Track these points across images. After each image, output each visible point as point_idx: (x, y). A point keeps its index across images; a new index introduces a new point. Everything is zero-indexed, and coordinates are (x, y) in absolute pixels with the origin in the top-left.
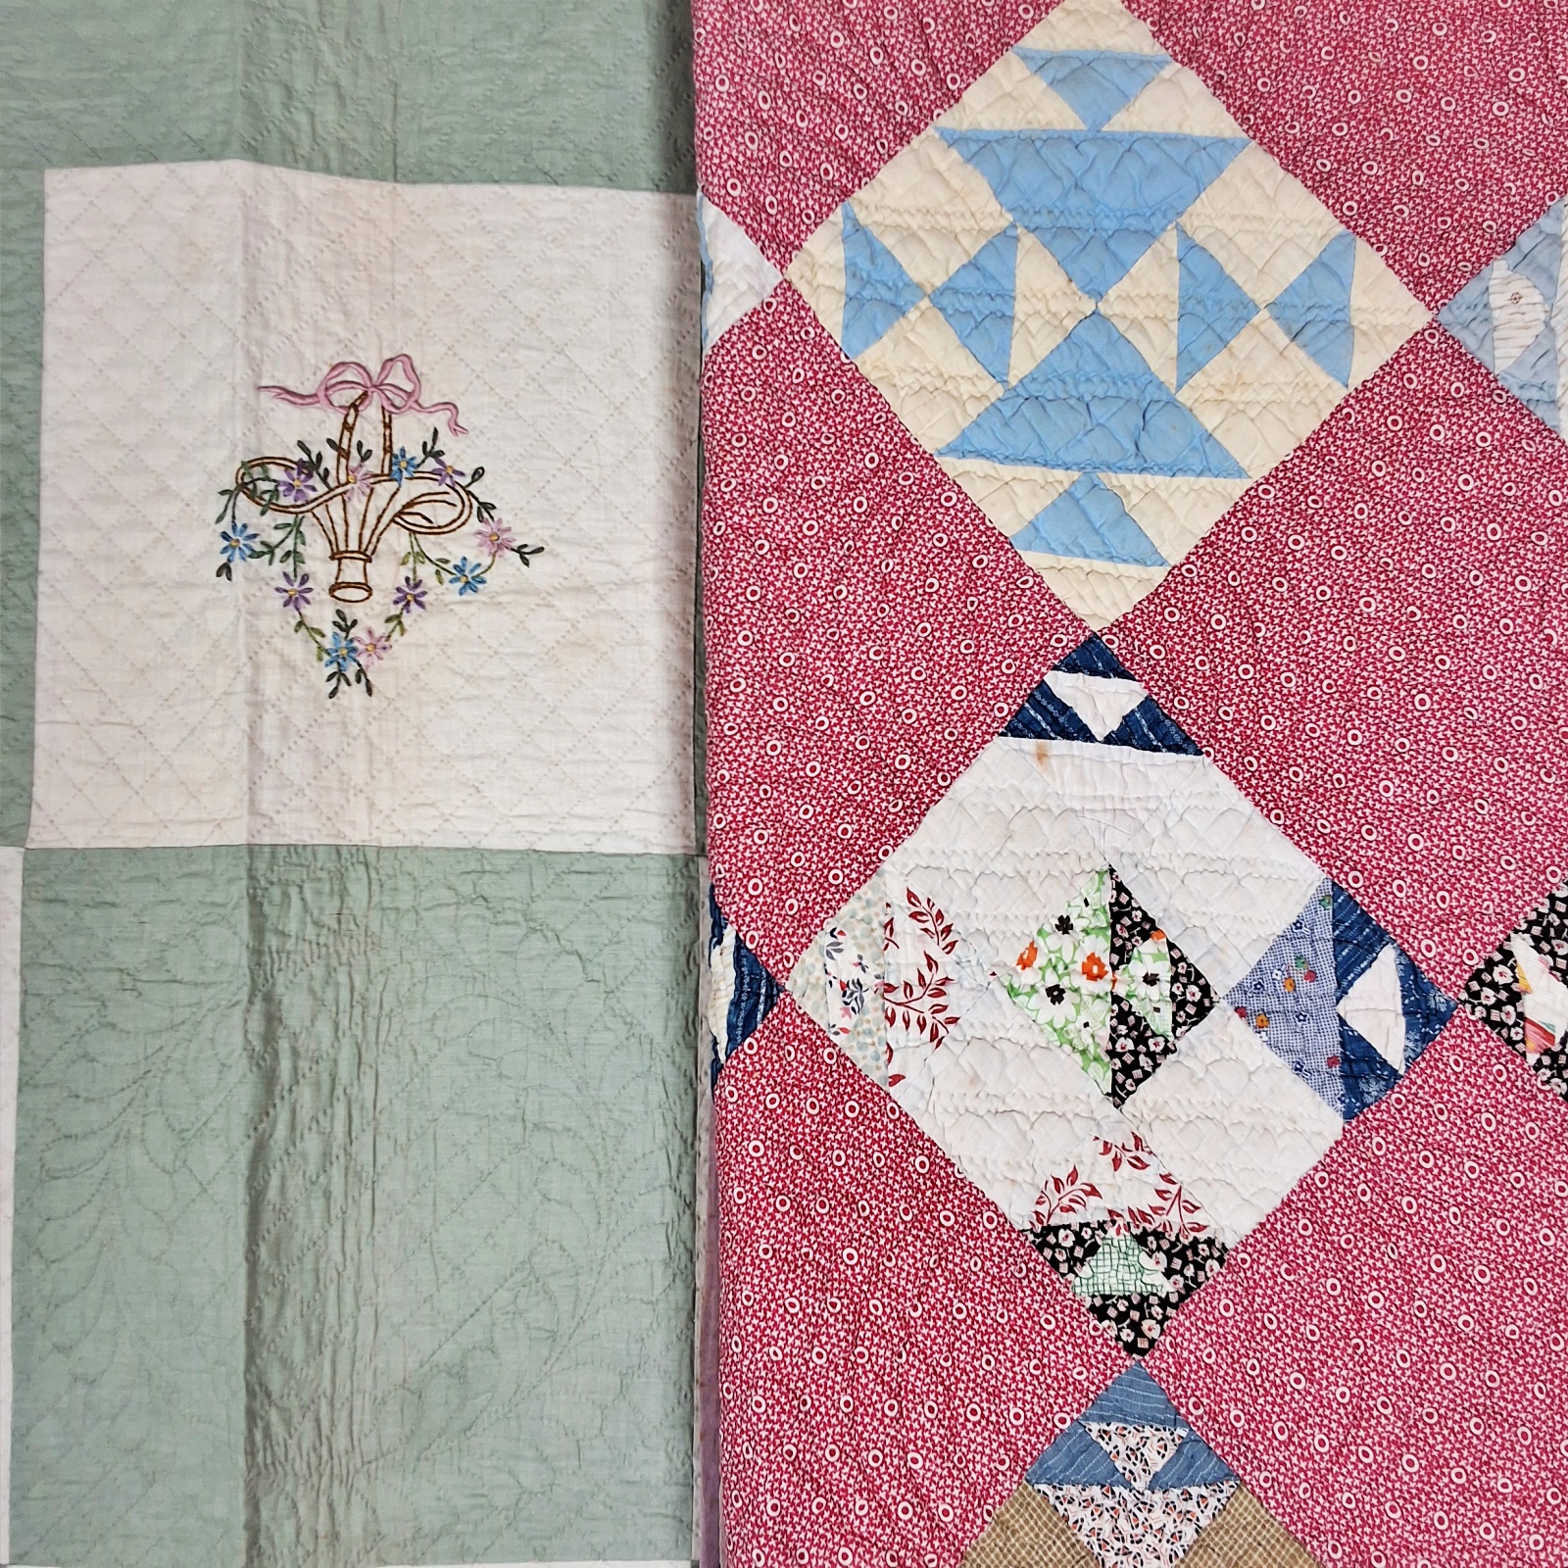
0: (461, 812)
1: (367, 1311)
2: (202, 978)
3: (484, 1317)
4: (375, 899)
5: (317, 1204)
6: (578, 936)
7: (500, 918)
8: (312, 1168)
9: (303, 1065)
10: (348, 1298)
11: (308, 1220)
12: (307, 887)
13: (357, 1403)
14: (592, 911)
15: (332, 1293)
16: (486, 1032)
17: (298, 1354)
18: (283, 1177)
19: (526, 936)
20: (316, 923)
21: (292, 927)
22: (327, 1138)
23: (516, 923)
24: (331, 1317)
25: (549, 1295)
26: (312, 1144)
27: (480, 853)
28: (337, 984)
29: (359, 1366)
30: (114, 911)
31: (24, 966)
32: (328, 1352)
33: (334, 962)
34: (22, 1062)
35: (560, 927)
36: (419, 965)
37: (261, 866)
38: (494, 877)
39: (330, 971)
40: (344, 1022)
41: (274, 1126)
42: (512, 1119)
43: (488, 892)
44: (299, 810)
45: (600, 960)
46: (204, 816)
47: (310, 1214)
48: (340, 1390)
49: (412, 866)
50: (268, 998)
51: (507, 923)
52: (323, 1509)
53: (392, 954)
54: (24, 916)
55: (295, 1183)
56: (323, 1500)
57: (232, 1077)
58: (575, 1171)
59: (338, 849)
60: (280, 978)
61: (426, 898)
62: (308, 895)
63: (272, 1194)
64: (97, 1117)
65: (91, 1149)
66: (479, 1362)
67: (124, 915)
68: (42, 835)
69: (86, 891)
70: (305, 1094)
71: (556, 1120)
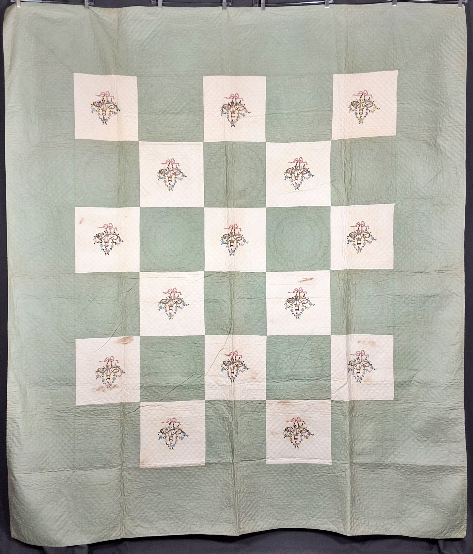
0: (243, 138)
1: (236, 185)
2: (221, 154)
3: (246, 185)
4: (235, 147)
6: (254, 150)
7: (247, 148)
8: (231, 171)
9: (230, 162)
11: (230, 176)
14: (256, 148)
15: (233, 183)
16: (246, 159)
17: (230, 188)
19: (249, 150)
20: (230, 149)
21: (228, 149)
24: (233, 185)
25: (252, 184)
26: (231, 169)
27: (245, 142)
28: (232, 155)
29: (235, 190)
31: (204, 153)
32: (233, 188)
36: (240, 153)
37: (226, 143)
38: (247, 144)
39: (232, 153)
40: (233, 158)
41: (227, 167)
42: (249, 167)
43: (246, 146)
44: (229, 138)
45: (257, 152)
46: (220, 139)
48: (234, 192)
49: (239, 144)
50: (227, 155)
52: (233, 202)
53: (237, 152)
54: (204, 148)
57: (224, 163)
58: (254, 172)
59: (232, 142)
61: (240, 147)
62: (230, 146)
63: (228, 173)
64: (211, 167)
65: (211, 170)
66: (246, 190)
67: (213, 148)
68: (205, 141)
69: (209, 146)
70: (230, 165)
71: (253, 167)
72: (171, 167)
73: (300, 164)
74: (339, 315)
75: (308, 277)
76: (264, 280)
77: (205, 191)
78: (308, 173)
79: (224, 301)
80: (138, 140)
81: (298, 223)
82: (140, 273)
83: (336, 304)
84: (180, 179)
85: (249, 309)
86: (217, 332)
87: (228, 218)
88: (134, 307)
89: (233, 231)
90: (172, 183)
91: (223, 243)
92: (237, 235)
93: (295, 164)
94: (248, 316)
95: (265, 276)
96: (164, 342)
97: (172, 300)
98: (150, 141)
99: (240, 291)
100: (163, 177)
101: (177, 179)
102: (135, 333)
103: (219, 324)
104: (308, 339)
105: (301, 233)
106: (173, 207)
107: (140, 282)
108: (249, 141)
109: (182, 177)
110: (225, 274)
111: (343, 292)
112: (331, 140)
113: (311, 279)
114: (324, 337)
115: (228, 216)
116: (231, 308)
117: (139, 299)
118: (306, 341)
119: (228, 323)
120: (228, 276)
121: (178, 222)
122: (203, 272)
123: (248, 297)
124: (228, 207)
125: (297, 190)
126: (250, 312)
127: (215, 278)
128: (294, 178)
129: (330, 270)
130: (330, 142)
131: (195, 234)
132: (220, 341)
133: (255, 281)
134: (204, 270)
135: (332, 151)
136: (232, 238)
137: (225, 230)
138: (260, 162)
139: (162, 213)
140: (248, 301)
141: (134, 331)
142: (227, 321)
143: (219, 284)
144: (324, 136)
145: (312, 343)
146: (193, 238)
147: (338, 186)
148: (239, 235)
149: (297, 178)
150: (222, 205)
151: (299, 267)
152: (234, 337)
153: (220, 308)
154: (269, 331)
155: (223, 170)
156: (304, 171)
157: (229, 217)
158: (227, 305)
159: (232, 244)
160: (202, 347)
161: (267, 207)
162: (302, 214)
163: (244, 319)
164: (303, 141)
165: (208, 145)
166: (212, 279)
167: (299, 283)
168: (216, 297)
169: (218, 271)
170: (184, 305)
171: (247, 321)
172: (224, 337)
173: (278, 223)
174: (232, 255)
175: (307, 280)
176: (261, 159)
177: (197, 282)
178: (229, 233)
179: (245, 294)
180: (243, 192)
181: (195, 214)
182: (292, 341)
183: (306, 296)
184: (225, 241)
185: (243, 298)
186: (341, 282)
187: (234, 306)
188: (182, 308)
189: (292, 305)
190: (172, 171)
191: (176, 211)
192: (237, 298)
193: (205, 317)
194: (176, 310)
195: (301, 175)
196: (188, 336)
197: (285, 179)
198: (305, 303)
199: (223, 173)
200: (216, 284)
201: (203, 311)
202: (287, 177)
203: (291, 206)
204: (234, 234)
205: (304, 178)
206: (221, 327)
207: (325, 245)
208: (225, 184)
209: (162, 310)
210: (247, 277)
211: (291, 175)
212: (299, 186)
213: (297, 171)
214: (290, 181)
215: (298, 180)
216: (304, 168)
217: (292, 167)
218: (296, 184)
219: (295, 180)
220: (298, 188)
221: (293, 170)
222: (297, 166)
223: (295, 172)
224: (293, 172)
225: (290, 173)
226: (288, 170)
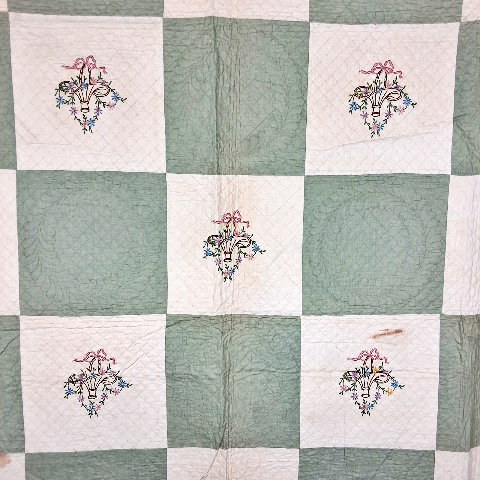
0: (257, 11)
1: (238, 123)
2: (204, 47)
3: (263, 125)
4: (238, 31)
5: (228, 99)
6: (282, 40)
7: (266, 36)
8: (227, 91)
9: (225, 68)
10: (235, 120)
11: (226, 102)
12: (224, 27)
13: (237, 142)
14: (286, 35)
15: (231, 118)
16: (262, 62)
17: (225, 130)
18: (222, 92)
19: (271, 40)
20: (227, 36)
21: (222, 37)
22: (230, 84)
23: (269, 37)
24: (231, 124)
25: (276, 121)
26: (227, 85)
27: (261, 20)
28: (231, 50)
29: (237, 134)
30: (183, 32)
31: (164, 45)
32: (231, 130)
33: (230, 45)
34: (164, 66)
35: (279, 38)
36: (248, 47)
37: (216, 21)
38: (264, 26)
39: (230, 47)
40: (233, 59)
41: (220, 80)
42: (268, 82)
43: (263, 30)
44: (223, 9)
45: (288, 46)
46: (202, 10)
47: (227, 101)
48: (233, 139)
49: (247, 24)
50: (218, 52)
51: (267, 37)
52: (231, 162)
53: (242, 44)
54: (163, 34)
55: (224, 94)
56: (231, 160)
57: (211, 68)
58: (281, 94)
59: (231, 19)
60: (220, 48)
61: (250, 31)
62: (225, 30)
63: (220, 95)
64: (181, 79)
65: (180, 86)
66: (262, 134)
67: (185, 33)
68: (166, 15)
69: (176, 28)
70: (225, 74)
71: (277, 83)
72: (87, 76)
73: (386, 77)
74: (457, 410)
75: (392, 328)
76: (296, 334)
77: (167, 134)
78: (403, 98)
79: (210, 379)
80: (6, 10)
81: (375, 211)
82: (21, 317)
83: (450, 386)
84: (109, 106)
85: (262, 393)
86: (195, 441)
87: (220, 198)
88: (9, 393)
89: (231, 227)
90: (90, 115)
91: (208, 253)
92: (240, 235)
93: (373, 77)
94: (261, 408)
95: (300, 326)
96: (79, 464)
97: (93, 376)
98: (35, 13)
99: (245, 356)
100: (68, 99)
101: (101, 105)
102: (14, 446)
103: (198, 425)
104: (387, 457)
105: (380, 232)
106: (95, 172)
107: (22, 338)
108: (270, 18)
109: (113, 102)
110: (212, 322)
111: (468, 364)
112: (459, 21)
113: (399, 331)
114: (421, 454)
115: (219, 194)
116: (224, 393)
117: (20, 376)
118: (381, 460)
119: (217, 425)
120: (219, 326)
121: (107, 206)
122: (165, 315)
123: (261, 368)
124: (219, 174)
125: (376, 136)
126: (265, 398)
127: (190, 329)
128: (370, 110)
129: (441, 315)
130: (456, 26)
131: (146, 232)
132: (200, 461)
133: (277, 334)
134: (165, 312)
135: (461, 47)
136: (229, 242)
137: (213, 224)
138: (295, 70)
139: (67, 182)
140: (262, 376)
141: (10, 442)
142: (214, 420)
143: (200, 342)
144: (443, 10)
145: (395, 464)
146: (141, 243)
147: (470, 128)
148: (244, 236)
149: (376, 110)
150: (206, 168)
151: (371, 306)
152: (230, 454)
153: (201, 392)
154: (304, 440)
155: (208, 86)
156: (394, 93)
157: (223, 195)
158: (216, 387)
159: (228, 256)
160: (161, 472)
161: (306, 174)
162: (384, 190)
163: (251, 414)
164: (396, 22)
165: (175, 24)
166: (183, 330)
167: (372, 340)
168: (192, 369)
169: (196, 313)
170: (122, 387)
171: (259, 418)
172: (208, 453)
173: (331, 210)
174: (228, 280)
175: (390, 334)
176: (299, 62)
177: (149, 336)
178: (222, 231)
179: (254, 361)
180: (254, 141)
181: (145, 189)
182: (353, 459)
183: (386, 367)
184: (212, 249)
185: (250, 370)
186: (466, 341)
187: (231, 388)
188: (116, 393)
189: (354, 384)
190: (90, 87)
191: (100, 179)
192: (237, 369)
193: (169, 411)
194: (105, 396)
195: (386, 103)
196: (132, 450)
197: (351, 112)
198: (382, 383)
199: (209, 93)
200: (193, 341)
201: (163, 399)
202: (354, 107)
203: (361, 173)
204: (232, 234)
205: (392, 109)
206: (202, 432)
207: (433, 260)
208: (213, 121)
209: (74, 398)
210: (261, 326)
211: (365, 101)
212: (382, 128)
213: (378, 93)
214: (361, 115)
215: (379, 113)
216: (395, 85)
217: (368, 83)
218: (375, 123)
219: (372, 115)
220: (378, 133)
221: (370, 90)
222: (380, 81)
223: (374, 95)
224: (369, 94)
225: (362, 97)
226: (358, 90)
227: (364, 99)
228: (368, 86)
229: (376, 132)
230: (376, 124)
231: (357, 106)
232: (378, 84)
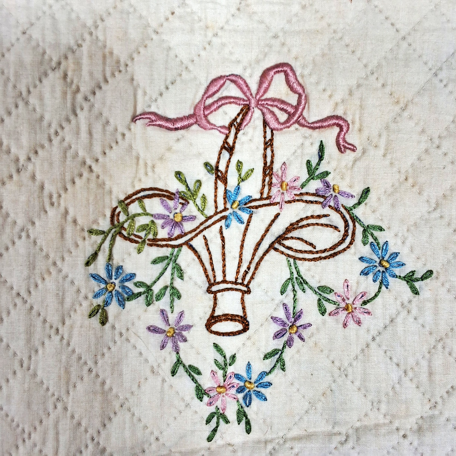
73: (269, 144)
78: (360, 249)
93: (206, 143)
125: (232, 432)
128: (195, 304)
156: (314, 220)
195: (274, 269)
197: (99, 312)
202: (113, 289)
205: (307, 300)
211: (172, 259)
212: (259, 395)
213: (234, 223)
214: (153, 329)
215: (244, 321)
216: (315, 185)
217: (178, 175)
218: (224, 368)
219: (208, 326)
220: (242, 415)
221: (191, 209)
222: (239, 165)
223: (212, 233)
224: (188, 226)
225: (155, 242)
226: (134, 208)
227: (166, 252)
228: (182, 188)
229: (231, 414)
230: (230, 370)
231: (129, 284)
232: (233, 180)
